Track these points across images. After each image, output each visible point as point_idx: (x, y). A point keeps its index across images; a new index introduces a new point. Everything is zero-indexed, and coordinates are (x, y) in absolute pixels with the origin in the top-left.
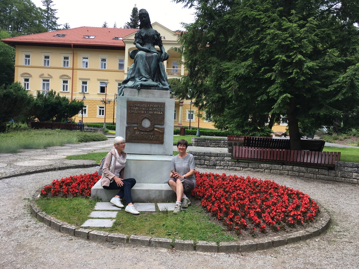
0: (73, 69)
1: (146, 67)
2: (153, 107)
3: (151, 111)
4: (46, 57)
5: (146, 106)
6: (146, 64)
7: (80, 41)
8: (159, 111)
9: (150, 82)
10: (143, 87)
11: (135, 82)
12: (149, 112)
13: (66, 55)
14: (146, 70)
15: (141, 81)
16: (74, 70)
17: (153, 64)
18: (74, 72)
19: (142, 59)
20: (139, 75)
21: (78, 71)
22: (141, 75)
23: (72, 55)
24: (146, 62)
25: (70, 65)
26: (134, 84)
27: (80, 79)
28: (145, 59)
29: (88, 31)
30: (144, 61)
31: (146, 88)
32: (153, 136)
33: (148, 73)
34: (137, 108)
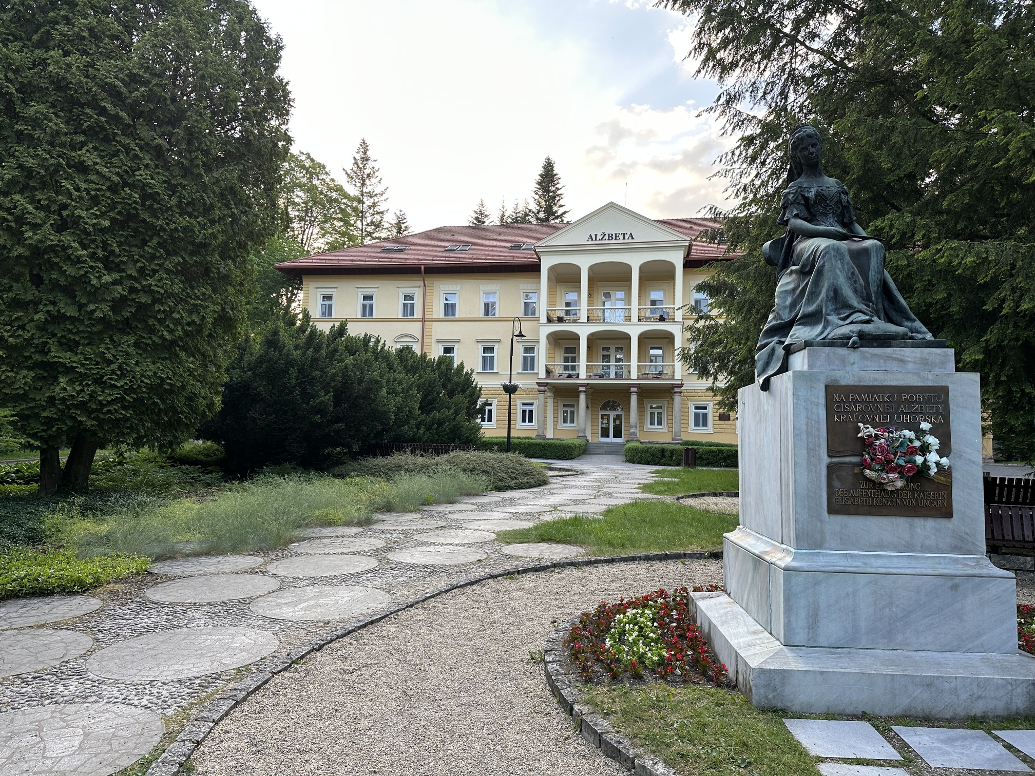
0: (423, 320)
1: (855, 282)
2: (910, 402)
3: (907, 413)
4: (366, 298)
5: (888, 397)
6: (853, 273)
7: (439, 257)
8: (932, 414)
9: (880, 326)
10: (867, 340)
11: (825, 328)
12: (899, 417)
13: (409, 291)
14: (855, 291)
15: (851, 323)
16: (426, 323)
17: (873, 273)
18: (426, 327)
19: (840, 260)
20: (839, 305)
21: (434, 323)
22: (847, 306)
23: (422, 289)
24: (853, 268)
25: (418, 313)
26: (822, 332)
27: (438, 342)
28: (848, 258)
29: (453, 235)
30: (846, 267)
31: (875, 344)
32: (919, 495)
33: (863, 299)
34: (859, 407)
